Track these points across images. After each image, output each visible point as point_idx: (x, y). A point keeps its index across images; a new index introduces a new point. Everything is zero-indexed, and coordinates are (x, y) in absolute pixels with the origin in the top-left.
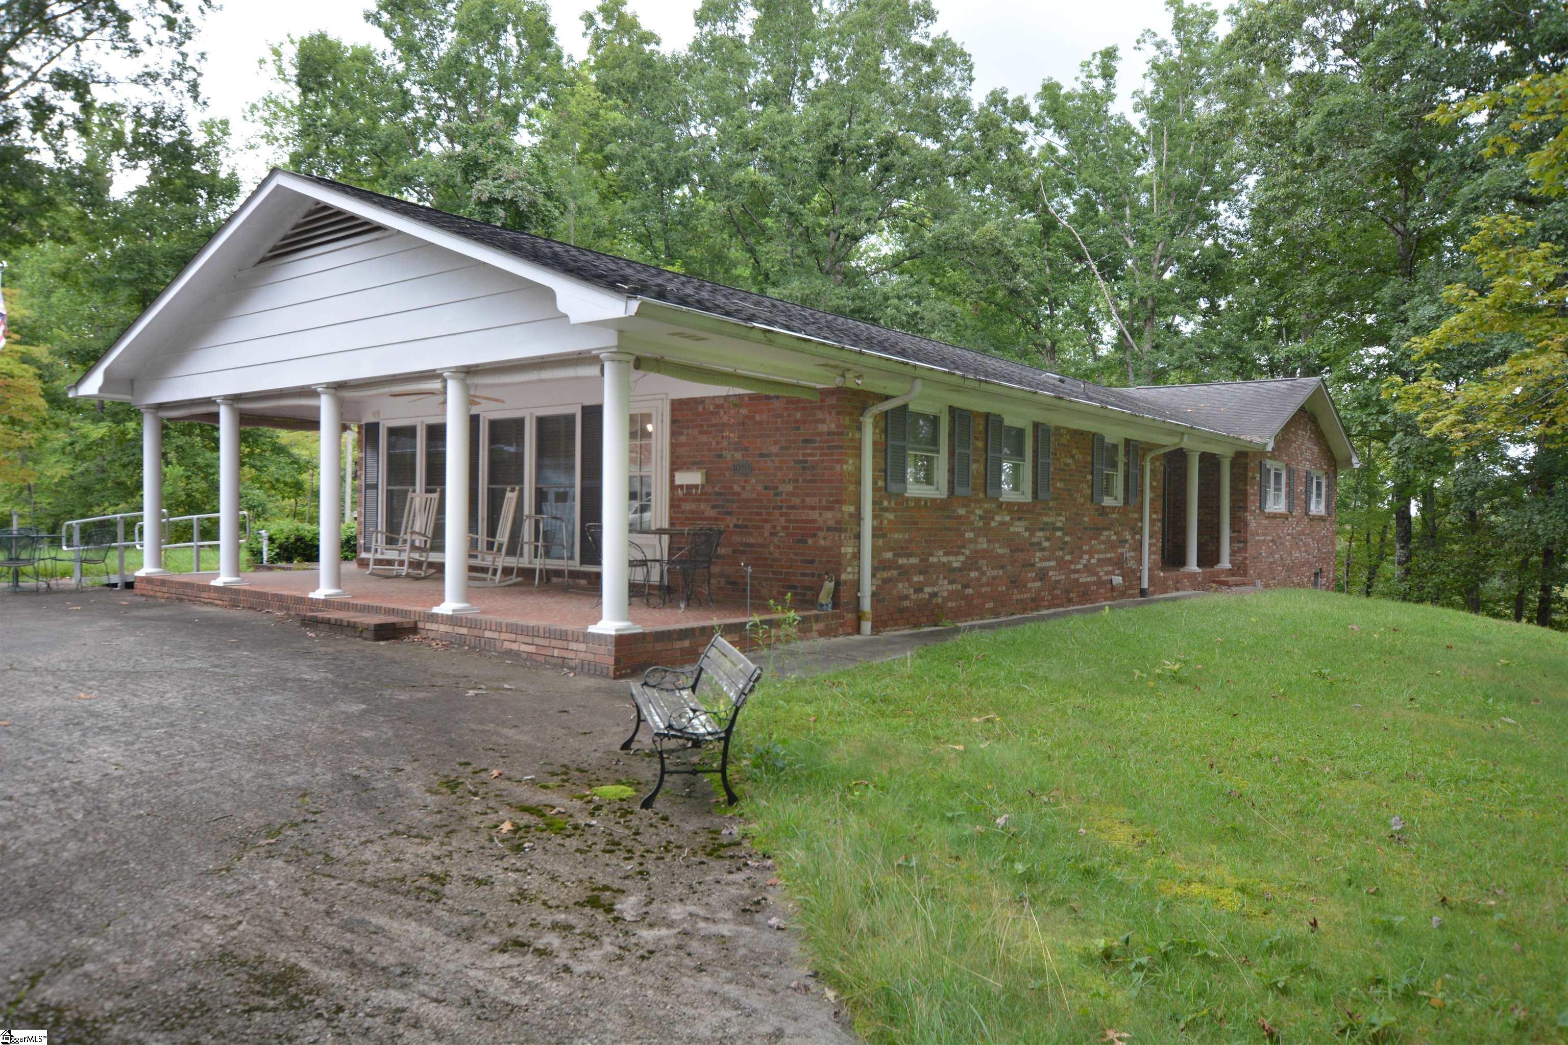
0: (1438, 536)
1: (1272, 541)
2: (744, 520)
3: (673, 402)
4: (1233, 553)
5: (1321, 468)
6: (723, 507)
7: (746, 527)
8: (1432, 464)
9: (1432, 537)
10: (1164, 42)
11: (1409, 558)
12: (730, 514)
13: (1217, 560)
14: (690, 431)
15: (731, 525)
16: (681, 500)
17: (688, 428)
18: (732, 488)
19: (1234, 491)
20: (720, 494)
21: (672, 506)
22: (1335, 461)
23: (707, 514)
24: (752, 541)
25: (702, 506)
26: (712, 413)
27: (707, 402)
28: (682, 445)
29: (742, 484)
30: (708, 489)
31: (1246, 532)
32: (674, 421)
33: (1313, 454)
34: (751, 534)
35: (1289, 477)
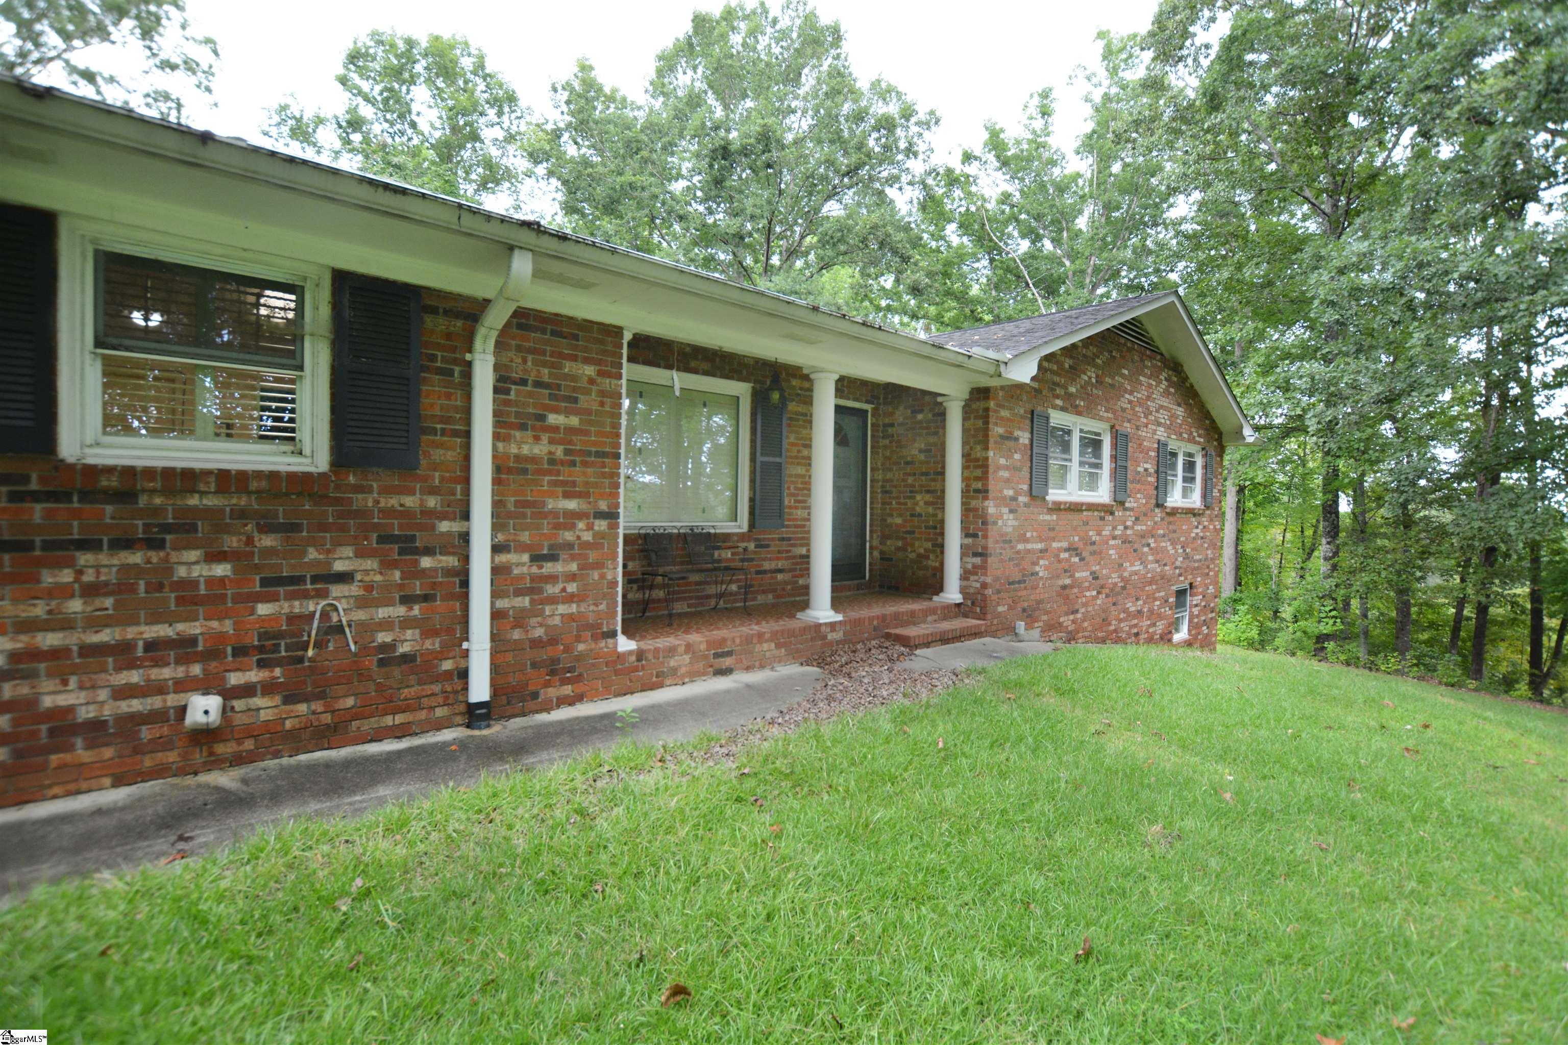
0: (1369, 530)
1: (1071, 549)
4: (966, 575)
5: (1191, 440)
8: (1364, 453)
9: (1362, 532)
10: (1094, 74)
11: (1336, 554)
13: (939, 587)
19: (968, 459)
22: (1220, 434)
31: (985, 537)
33: (1173, 417)
35: (1114, 446)
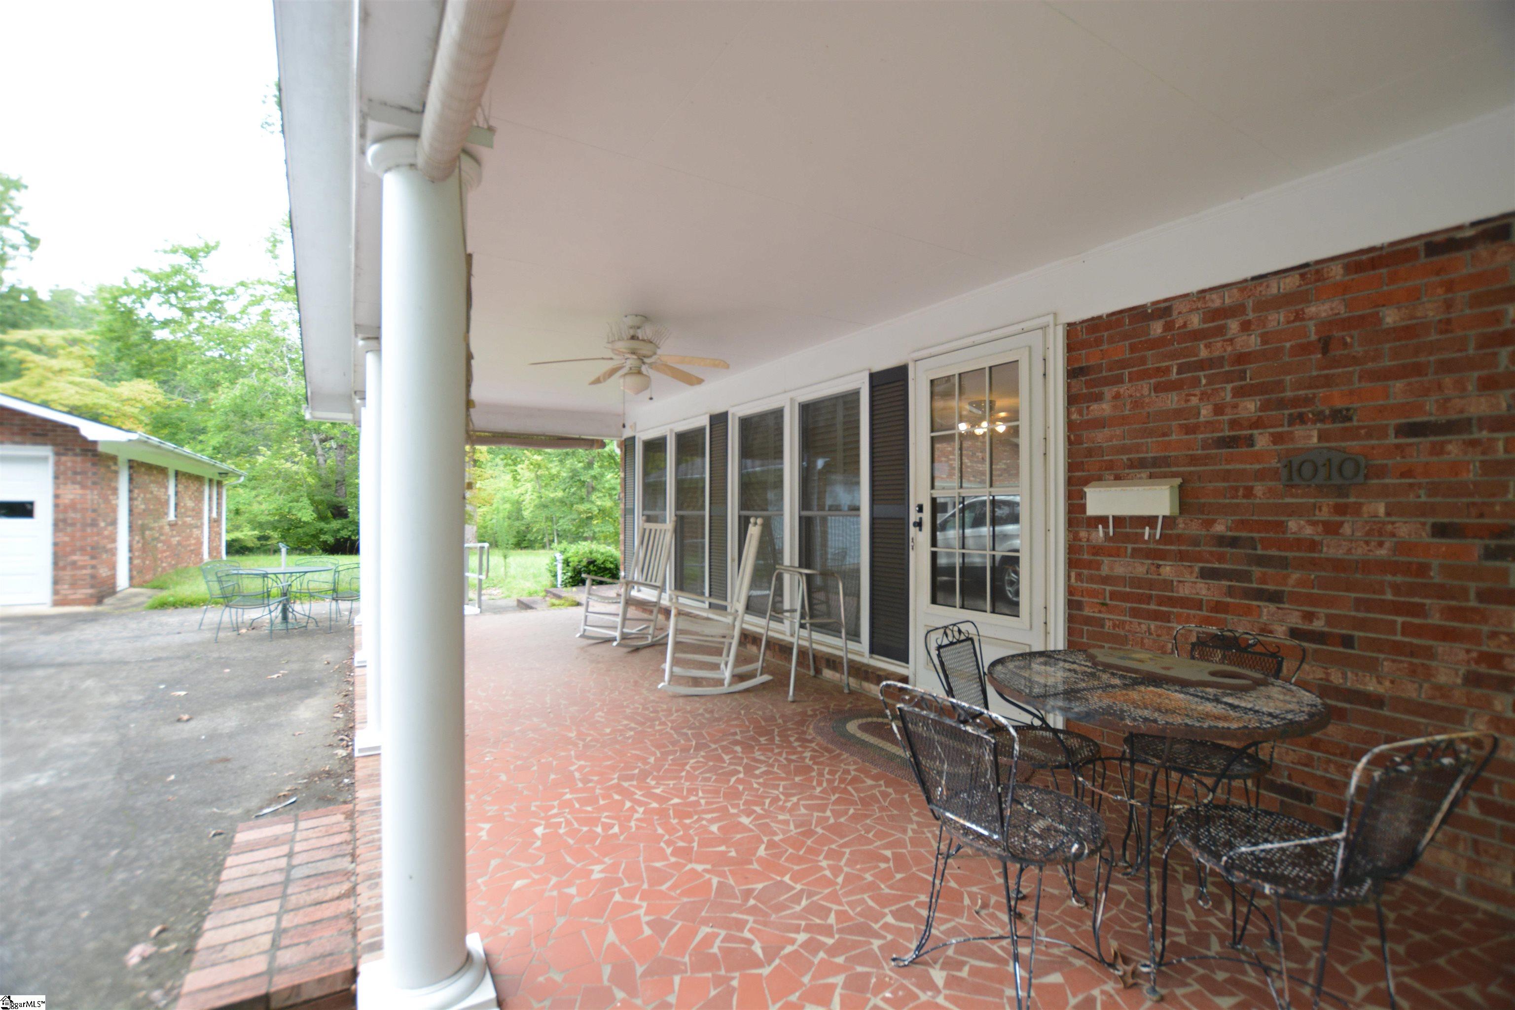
2: (1330, 620)
3: (1071, 329)
6: (1244, 576)
7: (1347, 641)
12: (1275, 597)
14: (1124, 389)
15: (1280, 630)
16: (1097, 550)
17: (1119, 380)
18: (1280, 526)
20: (1234, 542)
21: (1073, 562)
23: (1184, 591)
24: (1372, 686)
25: (1168, 570)
26: (1197, 335)
27: (1177, 307)
28: (1099, 423)
29: (1324, 515)
30: (1191, 527)
32: (1073, 373)
34: (1370, 666)
